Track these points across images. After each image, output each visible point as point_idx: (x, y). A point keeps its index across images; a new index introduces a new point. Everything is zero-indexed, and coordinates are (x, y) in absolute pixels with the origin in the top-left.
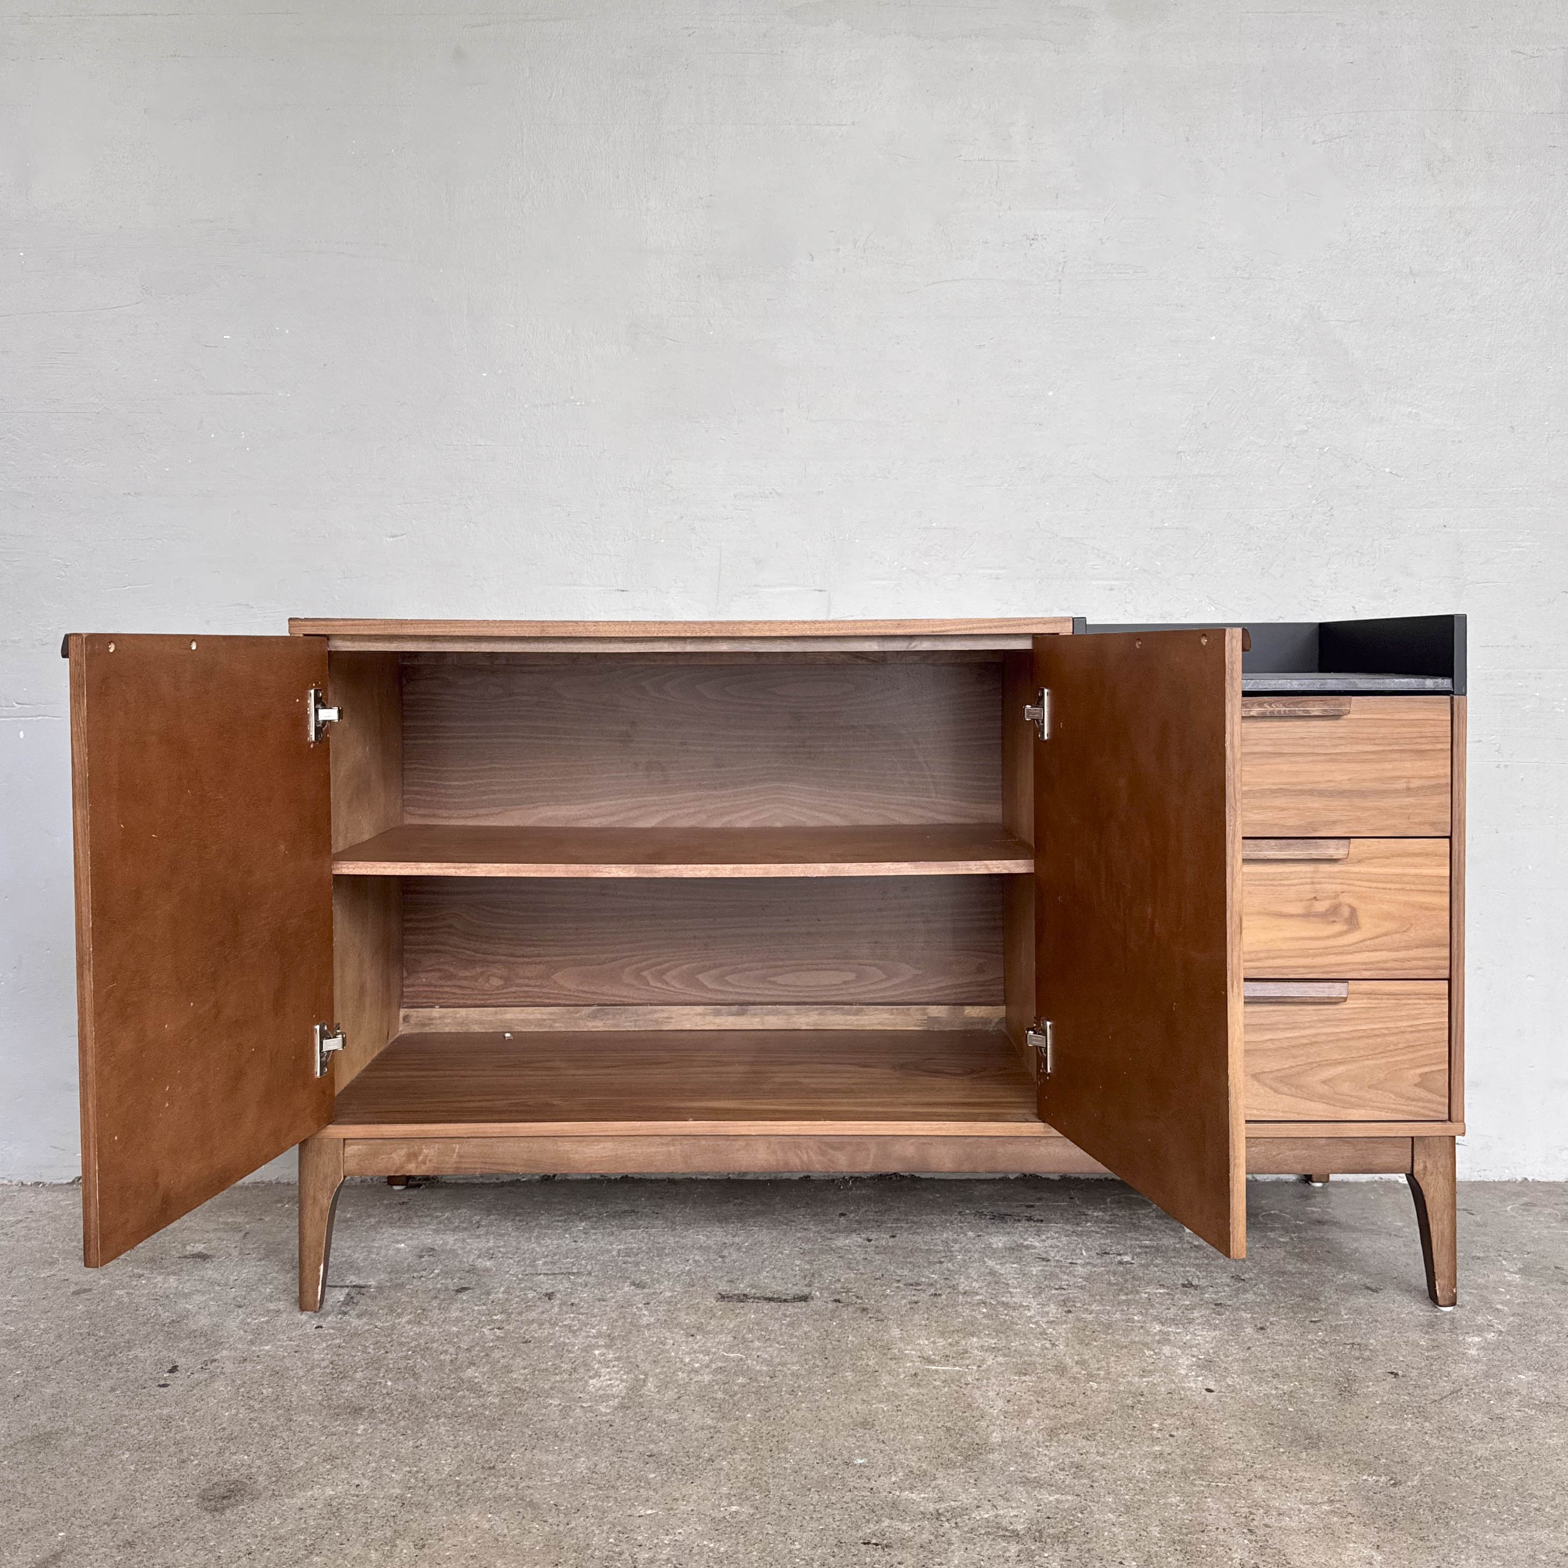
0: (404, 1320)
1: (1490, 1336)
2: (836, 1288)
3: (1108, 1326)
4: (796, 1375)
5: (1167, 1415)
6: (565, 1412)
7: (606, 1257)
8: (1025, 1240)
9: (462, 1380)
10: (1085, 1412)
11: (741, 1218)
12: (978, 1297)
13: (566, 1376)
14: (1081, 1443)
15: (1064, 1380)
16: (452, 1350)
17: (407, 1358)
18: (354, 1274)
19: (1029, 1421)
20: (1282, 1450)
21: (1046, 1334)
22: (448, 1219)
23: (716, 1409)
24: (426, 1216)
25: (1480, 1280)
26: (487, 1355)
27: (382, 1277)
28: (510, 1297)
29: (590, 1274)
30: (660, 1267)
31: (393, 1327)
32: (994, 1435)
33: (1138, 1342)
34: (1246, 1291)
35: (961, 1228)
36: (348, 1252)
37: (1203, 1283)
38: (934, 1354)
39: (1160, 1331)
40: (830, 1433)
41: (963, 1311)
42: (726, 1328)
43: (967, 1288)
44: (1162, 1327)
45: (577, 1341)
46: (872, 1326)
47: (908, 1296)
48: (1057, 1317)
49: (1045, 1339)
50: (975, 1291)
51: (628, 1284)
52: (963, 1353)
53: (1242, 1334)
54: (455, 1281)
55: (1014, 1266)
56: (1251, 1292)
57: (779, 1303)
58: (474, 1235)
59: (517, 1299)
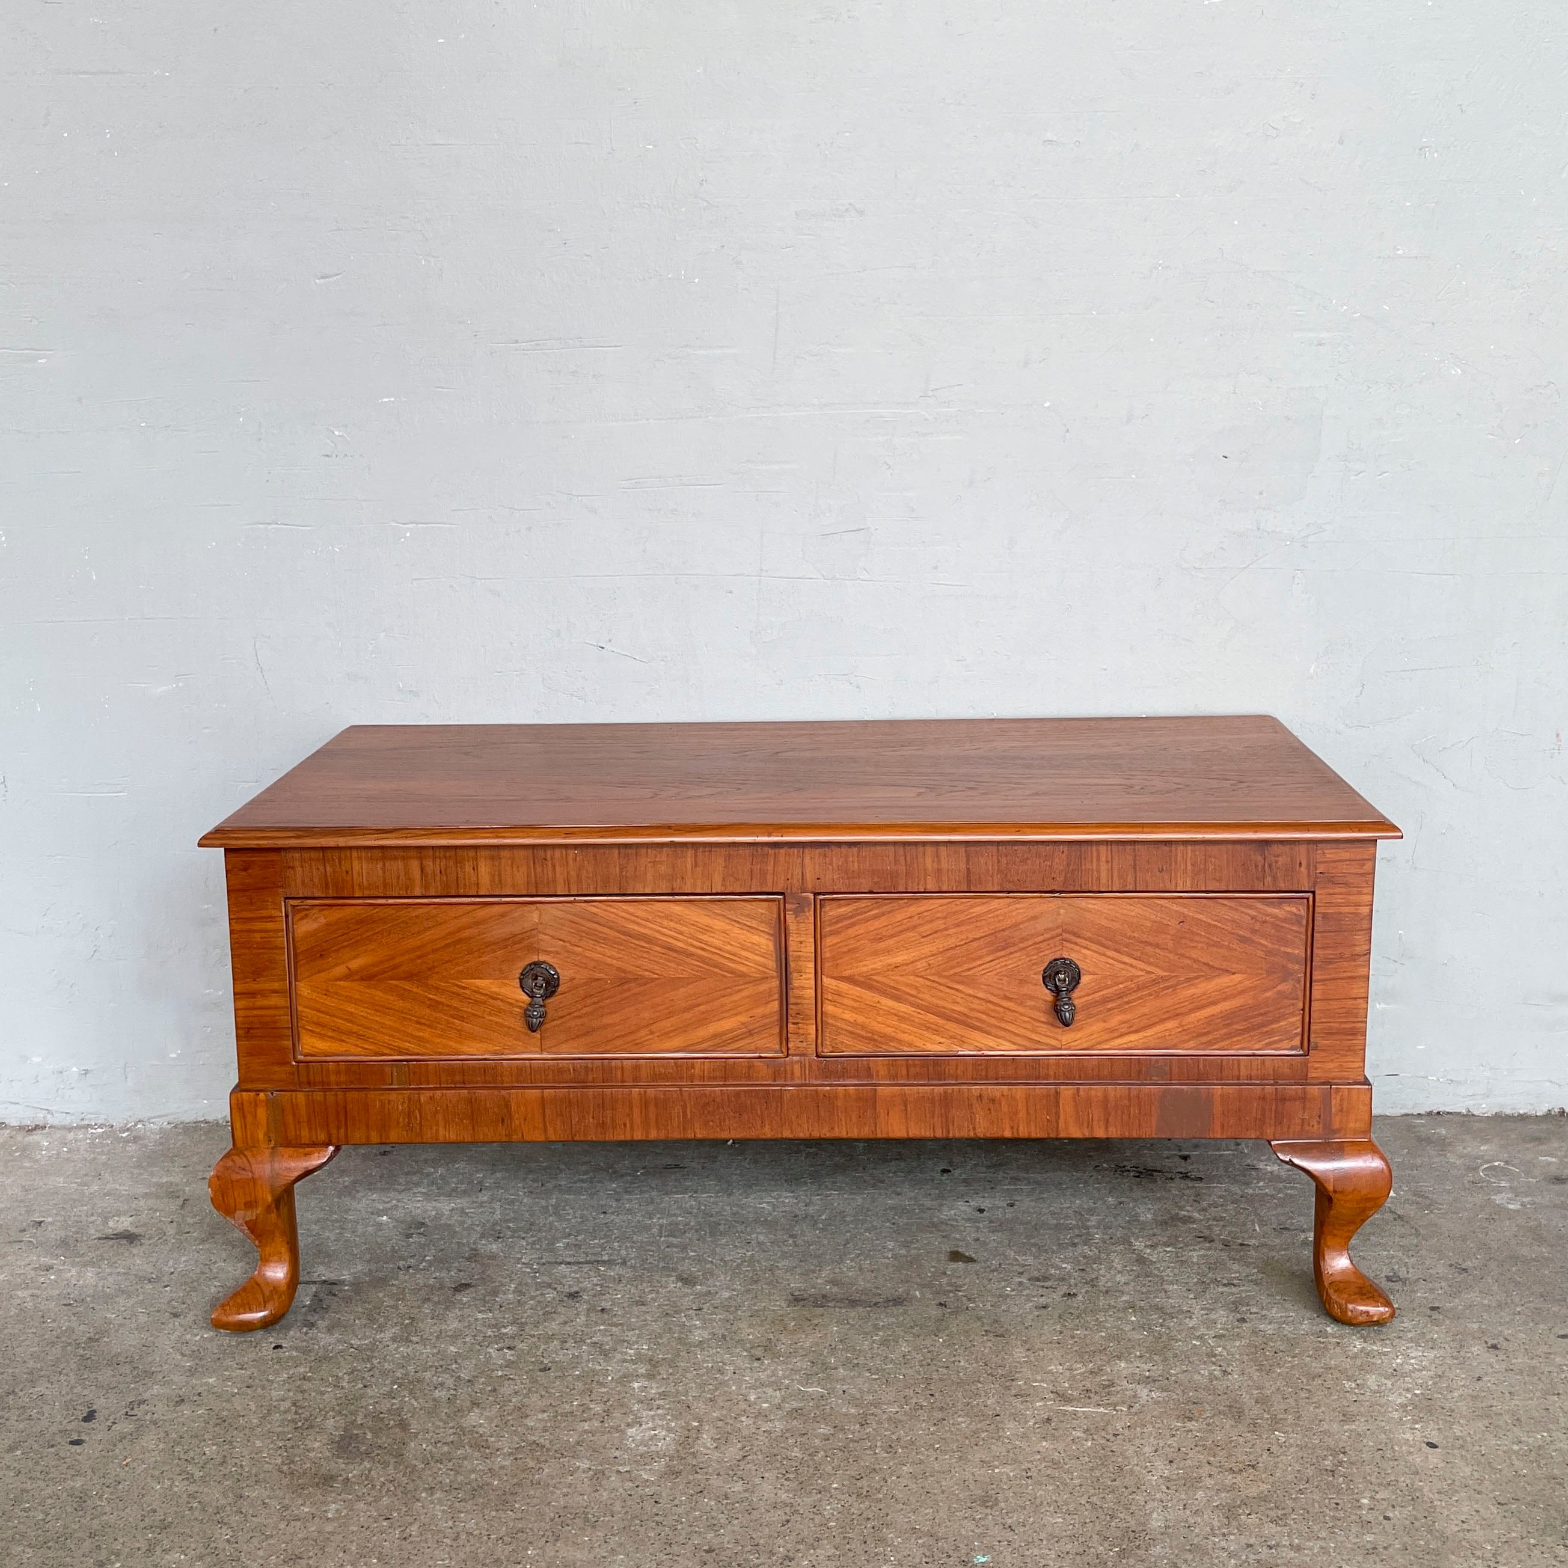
0: (387, 1335)
2: (941, 1285)
3: (1292, 1344)
4: (894, 1422)
5: (1380, 1485)
6: (598, 1477)
7: (644, 1237)
8: (1181, 1208)
9: (462, 1429)
10: (1271, 1479)
11: (815, 1177)
12: (1125, 1298)
13: (597, 1424)
14: (1269, 1529)
15: (1241, 1428)
16: (450, 1382)
17: (391, 1395)
18: (322, 1263)
19: (1200, 1494)
20: (1532, 1541)
21: (1215, 1356)
22: (442, 1177)
23: (792, 1476)
24: (414, 1173)
26: (495, 1390)
27: (359, 1267)
28: (524, 1299)
29: (624, 1263)
30: (714, 1253)
31: (373, 1347)
32: (1155, 1515)
33: (1336, 1367)
34: (1470, 1287)
35: (1098, 1190)
36: (315, 1228)
37: (1413, 1274)
38: (1070, 1388)
39: (1362, 1350)
40: (941, 1515)
41: (1106, 1321)
42: (802, 1348)
43: (1109, 1284)
44: (1365, 1345)
45: (610, 1368)
46: (989, 1344)
47: (1034, 1297)
48: (1227, 1330)
49: (1214, 1364)
50: (1120, 1288)
51: (673, 1278)
52: (1109, 1386)
53: (1469, 1355)
54: (452, 1273)
55: (1168, 1249)
56: (1477, 1289)
57: (869, 1309)
58: (476, 1202)
59: (531, 1302)
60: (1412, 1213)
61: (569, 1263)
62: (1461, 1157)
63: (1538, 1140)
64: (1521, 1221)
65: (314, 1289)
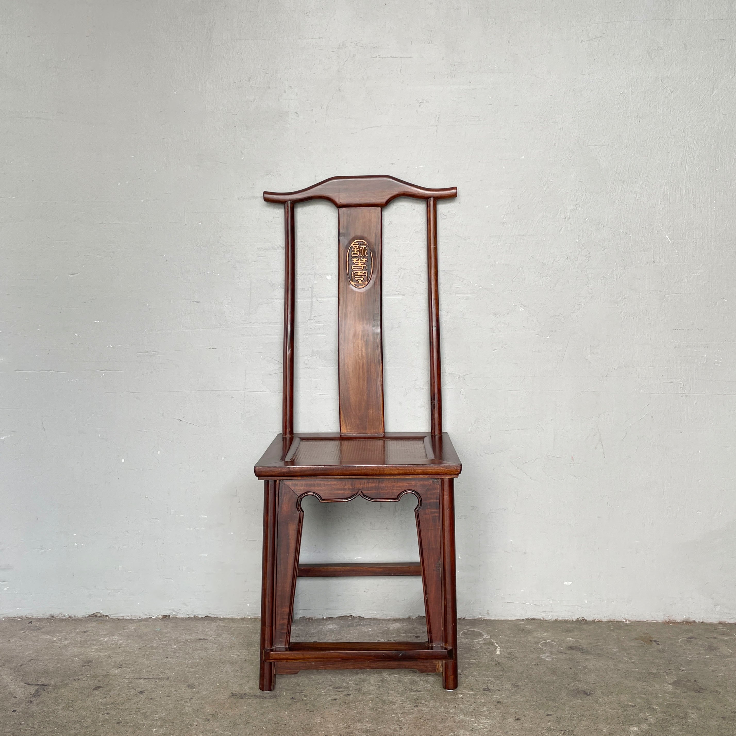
0: (60, 707)
1: (645, 726)
3: (434, 716)
12: (370, 696)
18: (43, 677)
21: (400, 721)
25: (650, 689)
26: (96, 731)
27: (59, 679)
28: (121, 693)
29: (168, 679)
31: (53, 712)
34: (517, 693)
37: (495, 688)
39: (462, 720)
41: (359, 706)
42: (228, 715)
43: (366, 690)
44: (463, 717)
45: (146, 723)
46: (306, 715)
47: (332, 695)
48: (408, 710)
49: (398, 724)
50: (370, 692)
51: (186, 686)
52: (350, 733)
53: (507, 722)
54: (96, 682)
55: (396, 676)
56: (520, 694)
57: (262, 699)
58: (115, 653)
59: (124, 695)
60: (504, 662)
61: (145, 679)
62: (534, 638)
63: (569, 631)
64: (549, 666)
65: (37, 687)
